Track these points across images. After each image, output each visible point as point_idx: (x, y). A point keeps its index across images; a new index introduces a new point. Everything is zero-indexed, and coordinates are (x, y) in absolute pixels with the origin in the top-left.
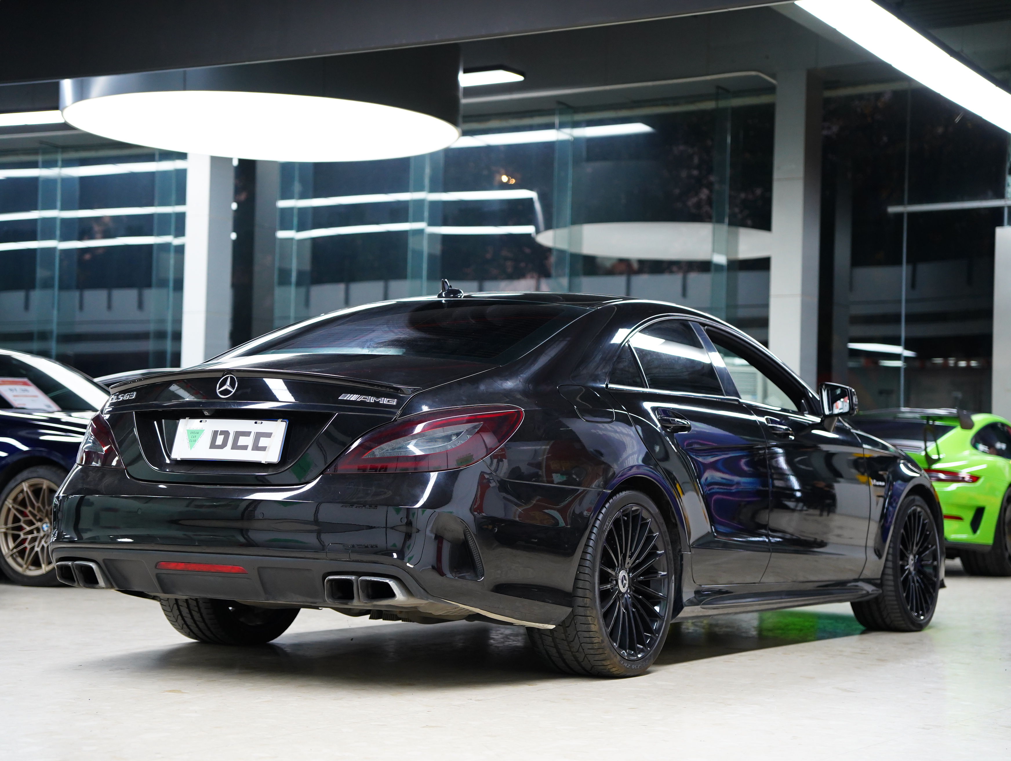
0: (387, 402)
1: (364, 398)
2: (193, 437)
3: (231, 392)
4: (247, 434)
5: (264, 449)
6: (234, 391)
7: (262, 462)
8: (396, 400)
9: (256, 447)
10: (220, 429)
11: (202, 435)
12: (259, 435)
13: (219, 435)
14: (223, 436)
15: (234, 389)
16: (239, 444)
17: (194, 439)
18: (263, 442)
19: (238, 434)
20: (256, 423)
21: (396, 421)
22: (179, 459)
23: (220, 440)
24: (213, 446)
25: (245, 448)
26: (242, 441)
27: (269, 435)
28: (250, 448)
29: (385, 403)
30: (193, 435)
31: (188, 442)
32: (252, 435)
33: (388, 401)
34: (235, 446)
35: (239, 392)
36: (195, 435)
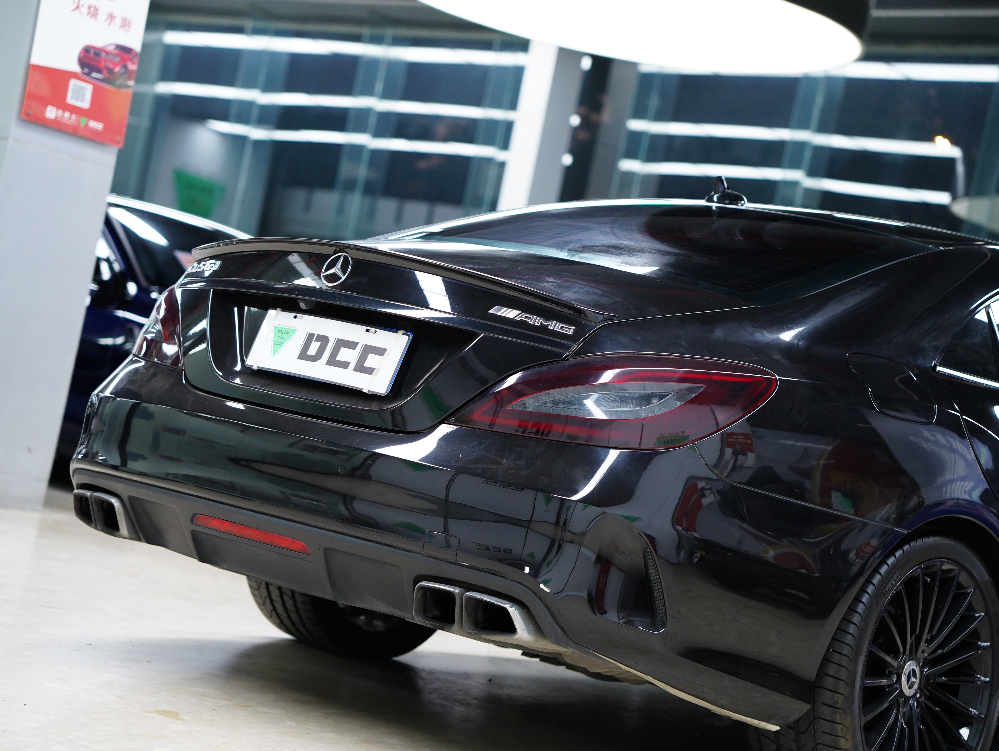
0: (559, 328)
1: (526, 317)
2: (280, 338)
3: (340, 278)
4: (352, 345)
5: (370, 371)
6: (344, 278)
7: (364, 391)
8: (573, 327)
9: (360, 368)
10: (317, 332)
11: (292, 338)
12: (368, 350)
13: (314, 341)
14: (319, 343)
15: (344, 274)
16: (339, 358)
17: (281, 341)
18: (371, 361)
19: (341, 344)
20: (368, 331)
21: (568, 360)
22: (255, 368)
23: (315, 347)
24: (303, 355)
25: (344, 365)
26: (344, 354)
27: (381, 352)
28: (352, 366)
29: (556, 329)
30: (281, 335)
31: (273, 344)
32: (359, 348)
33: (562, 327)
34: (332, 361)
35: (351, 281)
36: (283, 335)
